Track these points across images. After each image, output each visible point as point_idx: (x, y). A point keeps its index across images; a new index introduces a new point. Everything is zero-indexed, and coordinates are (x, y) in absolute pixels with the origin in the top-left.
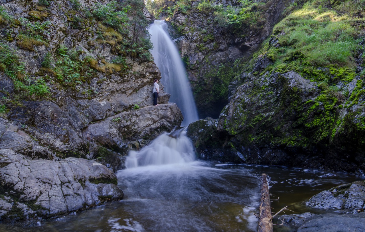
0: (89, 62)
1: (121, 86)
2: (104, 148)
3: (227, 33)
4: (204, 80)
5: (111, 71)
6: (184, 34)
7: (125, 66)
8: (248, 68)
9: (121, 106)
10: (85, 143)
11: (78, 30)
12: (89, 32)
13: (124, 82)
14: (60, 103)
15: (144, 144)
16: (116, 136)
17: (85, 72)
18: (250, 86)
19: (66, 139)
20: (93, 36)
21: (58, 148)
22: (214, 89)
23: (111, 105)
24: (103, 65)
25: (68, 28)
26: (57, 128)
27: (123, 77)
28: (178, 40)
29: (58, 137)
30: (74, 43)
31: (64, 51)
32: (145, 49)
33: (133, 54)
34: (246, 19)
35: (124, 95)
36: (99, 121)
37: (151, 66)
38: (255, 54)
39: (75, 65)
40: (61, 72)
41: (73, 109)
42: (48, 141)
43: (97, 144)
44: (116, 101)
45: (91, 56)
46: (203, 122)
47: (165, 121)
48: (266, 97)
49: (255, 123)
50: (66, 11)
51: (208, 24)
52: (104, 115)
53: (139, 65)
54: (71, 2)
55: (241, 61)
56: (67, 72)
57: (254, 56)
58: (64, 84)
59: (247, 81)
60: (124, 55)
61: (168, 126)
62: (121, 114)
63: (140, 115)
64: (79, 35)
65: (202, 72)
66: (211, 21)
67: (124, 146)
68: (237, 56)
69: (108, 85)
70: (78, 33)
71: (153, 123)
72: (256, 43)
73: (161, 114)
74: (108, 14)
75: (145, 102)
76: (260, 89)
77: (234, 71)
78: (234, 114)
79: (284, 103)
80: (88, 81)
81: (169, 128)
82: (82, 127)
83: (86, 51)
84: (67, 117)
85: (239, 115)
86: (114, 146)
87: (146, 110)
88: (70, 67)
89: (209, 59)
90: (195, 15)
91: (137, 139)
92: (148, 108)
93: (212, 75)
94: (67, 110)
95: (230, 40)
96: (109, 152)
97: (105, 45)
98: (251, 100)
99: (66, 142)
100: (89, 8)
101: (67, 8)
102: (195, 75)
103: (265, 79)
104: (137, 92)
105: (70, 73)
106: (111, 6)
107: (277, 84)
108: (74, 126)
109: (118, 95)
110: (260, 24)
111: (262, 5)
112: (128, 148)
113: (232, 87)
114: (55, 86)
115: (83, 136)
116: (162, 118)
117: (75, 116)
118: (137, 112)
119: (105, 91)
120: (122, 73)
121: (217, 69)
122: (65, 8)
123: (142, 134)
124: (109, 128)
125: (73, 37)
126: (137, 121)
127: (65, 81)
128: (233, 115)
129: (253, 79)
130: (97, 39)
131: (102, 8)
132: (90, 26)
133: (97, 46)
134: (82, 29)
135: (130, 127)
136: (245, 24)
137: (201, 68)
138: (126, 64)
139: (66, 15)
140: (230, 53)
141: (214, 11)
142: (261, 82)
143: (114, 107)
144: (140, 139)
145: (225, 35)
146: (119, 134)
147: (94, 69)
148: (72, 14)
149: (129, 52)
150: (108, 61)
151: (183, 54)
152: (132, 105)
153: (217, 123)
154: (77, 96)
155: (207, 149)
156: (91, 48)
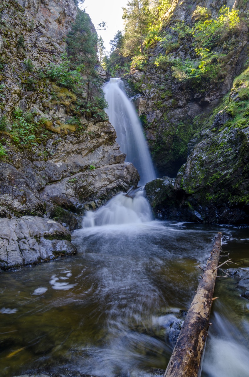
0: (44, 124)
1: (77, 147)
2: (61, 208)
3: (186, 88)
4: (162, 139)
5: (66, 132)
6: (141, 91)
7: (80, 126)
8: (208, 125)
9: (77, 166)
10: (42, 203)
11: (32, 91)
12: (43, 93)
13: (79, 142)
14: (17, 165)
15: (101, 204)
16: (72, 197)
17: (41, 133)
18: (208, 144)
19: (24, 199)
20: (47, 97)
21: (16, 208)
22: (173, 148)
23: (67, 166)
24: (58, 126)
25: (22, 91)
26: (15, 189)
27: (77, 137)
28: (135, 98)
29: (16, 197)
30: (29, 105)
31: (19, 114)
32: (99, 108)
33: (88, 114)
34: (205, 73)
35: (79, 155)
36: (55, 182)
37: (106, 126)
38: (216, 110)
39: (31, 127)
40: (17, 134)
41: (30, 170)
42: (7, 201)
43: (54, 205)
44: (72, 162)
45: (46, 117)
46: (160, 181)
47: (121, 181)
48: (224, 154)
49: (212, 182)
50: (20, 73)
51: (166, 80)
52: (60, 176)
53: (94, 125)
54: (25, 64)
55: (201, 118)
56: (23, 134)
57: (214, 111)
58: (20, 146)
59: (205, 138)
60: (79, 116)
61: (125, 186)
62: (77, 175)
63: (96, 176)
64: (33, 96)
65: (160, 131)
66: (169, 76)
67: (80, 207)
68: (197, 113)
69: (64, 146)
70: (33, 94)
71: (109, 184)
72: (217, 98)
73: (117, 174)
74: (62, 74)
75: (101, 163)
76: (218, 146)
77: (194, 129)
78: (192, 173)
79: (242, 160)
80: (43, 142)
81: (125, 188)
82: (39, 188)
83: (41, 112)
84: (23, 178)
85: (197, 174)
86: (71, 206)
87: (102, 171)
88: (25, 129)
89: (168, 117)
90: (152, 71)
91: (93, 199)
92: (103, 168)
93: (170, 133)
94: (24, 172)
95: (189, 96)
96: (66, 212)
97: (59, 105)
98: (209, 158)
99: (24, 203)
100: (42, 69)
101: (21, 71)
102: (153, 134)
103: (224, 136)
104: (92, 152)
105: (26, 135)
106: (65, 66)
107: (236, 141)
108: (30, 187)
109: (73, 156)
110: (221, 77)
111: (223, 57)
112: (84, 208)
113: (192, 145)
114: (11, 148)
115: (39, 197)
116: (118, 178)
117: (32, 177)
118: (93, 173)
119: (61, 152)
120: (77, 133)
121: (176, 127)
122: (19, 70)
123: (98, 194)
124: (65, 189)
125: (27, 99)
126: (94, 181)
127: (21, 143)
128: (190, 174)
129: (211, 136)
130: (51, 100)
131: (55, 68)
132: (44, 87)
133: (51, 107)
134: (36, 91)
135: (86, 188)
136: (205, 79)
137: (159, 126)
138: (81, 124)
139: (20, 78)
140: (189, 110)
141: (172, 65)
142: (219, 138)
143: (70, 168)
144: (96, 199)
145: (184, 91)
146: (75, 195)
147: (50, 131)
148: (26, 76)
149: (84, 112)
150: (63, 122)
151: (140, 112)
152: (88, 165)
153: (174, 182)
154: (33, 158)
155: (165, 209)
156: (46, 109)
